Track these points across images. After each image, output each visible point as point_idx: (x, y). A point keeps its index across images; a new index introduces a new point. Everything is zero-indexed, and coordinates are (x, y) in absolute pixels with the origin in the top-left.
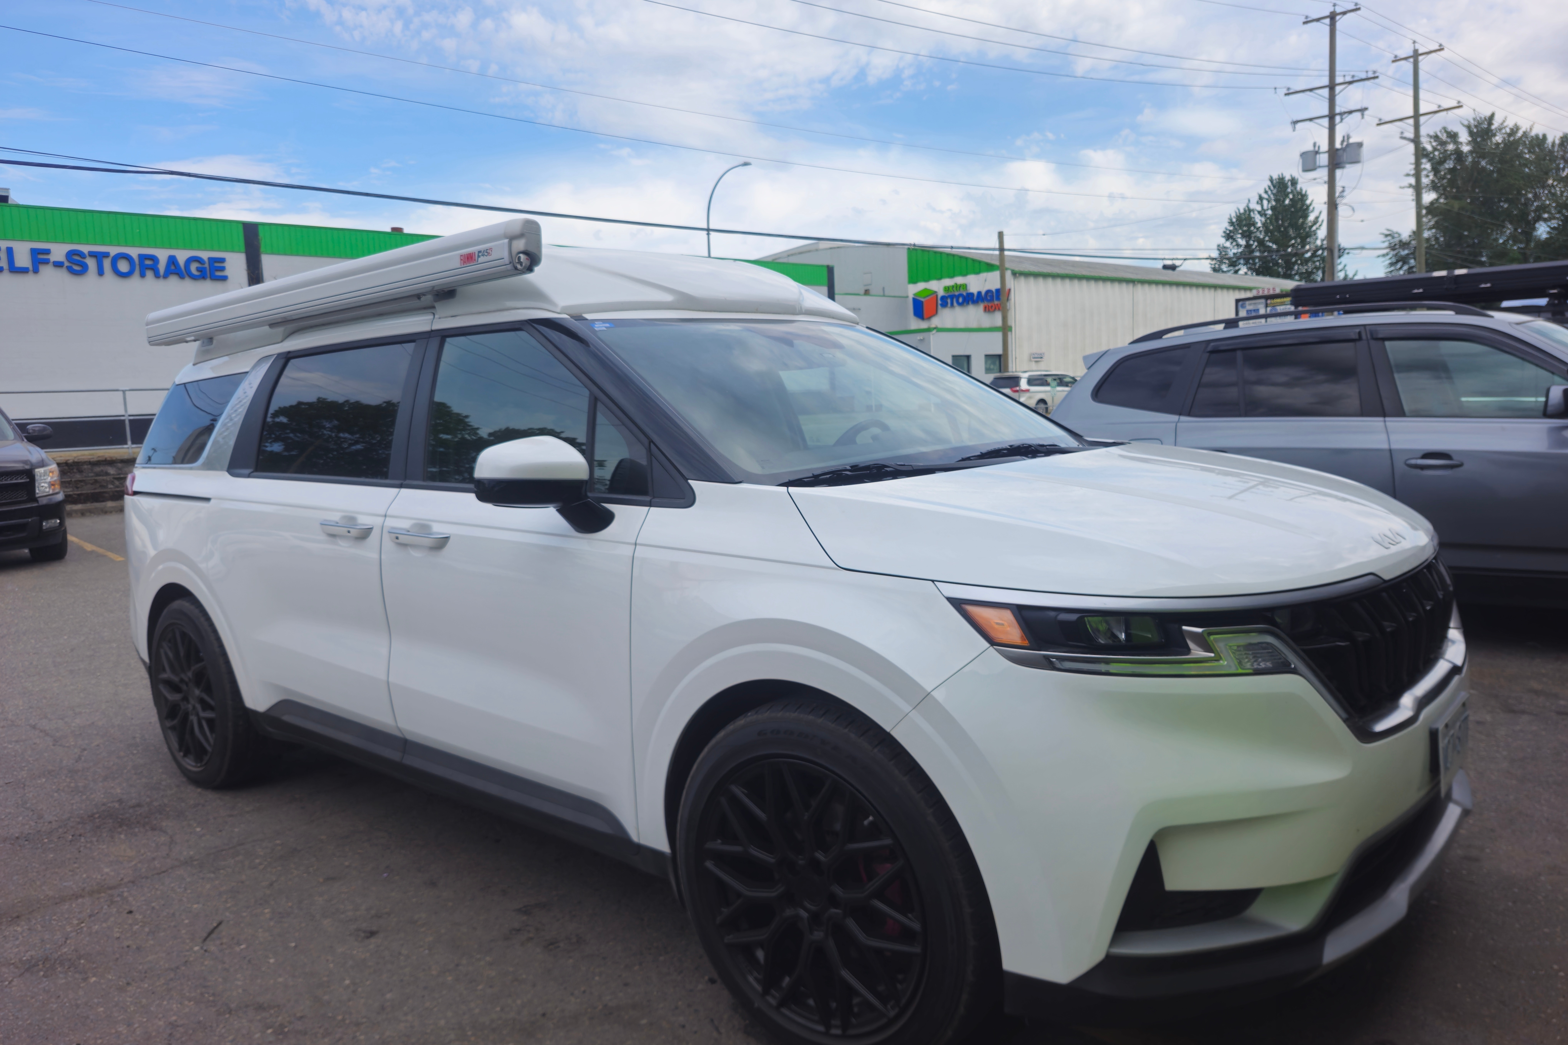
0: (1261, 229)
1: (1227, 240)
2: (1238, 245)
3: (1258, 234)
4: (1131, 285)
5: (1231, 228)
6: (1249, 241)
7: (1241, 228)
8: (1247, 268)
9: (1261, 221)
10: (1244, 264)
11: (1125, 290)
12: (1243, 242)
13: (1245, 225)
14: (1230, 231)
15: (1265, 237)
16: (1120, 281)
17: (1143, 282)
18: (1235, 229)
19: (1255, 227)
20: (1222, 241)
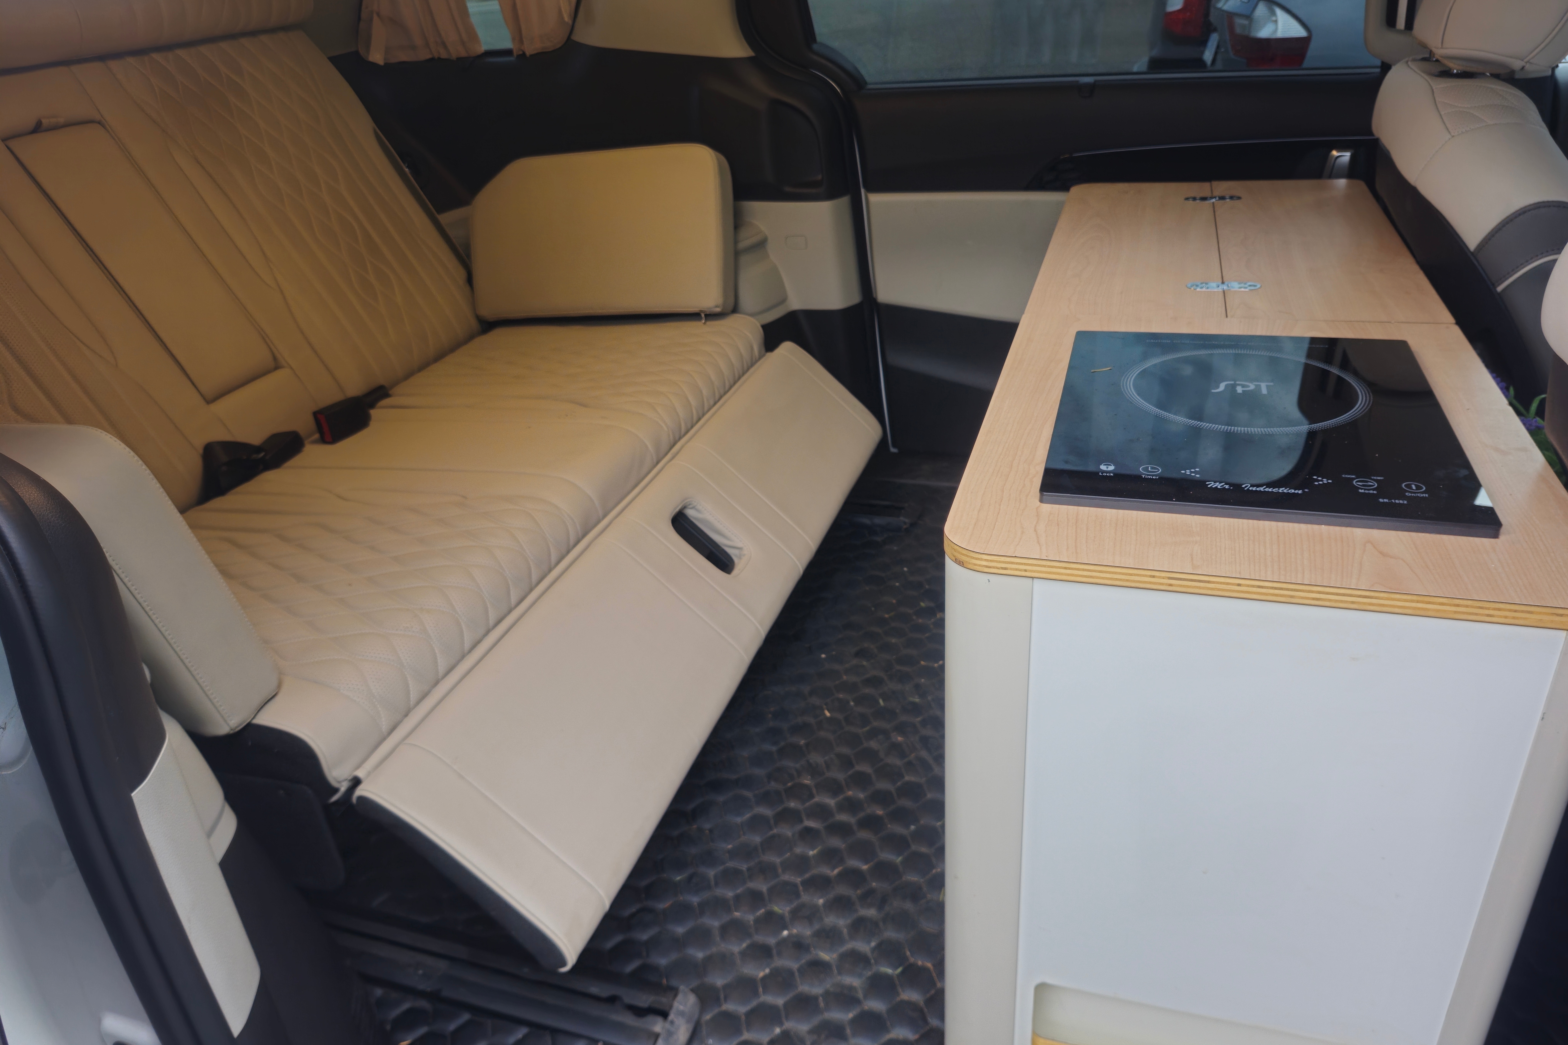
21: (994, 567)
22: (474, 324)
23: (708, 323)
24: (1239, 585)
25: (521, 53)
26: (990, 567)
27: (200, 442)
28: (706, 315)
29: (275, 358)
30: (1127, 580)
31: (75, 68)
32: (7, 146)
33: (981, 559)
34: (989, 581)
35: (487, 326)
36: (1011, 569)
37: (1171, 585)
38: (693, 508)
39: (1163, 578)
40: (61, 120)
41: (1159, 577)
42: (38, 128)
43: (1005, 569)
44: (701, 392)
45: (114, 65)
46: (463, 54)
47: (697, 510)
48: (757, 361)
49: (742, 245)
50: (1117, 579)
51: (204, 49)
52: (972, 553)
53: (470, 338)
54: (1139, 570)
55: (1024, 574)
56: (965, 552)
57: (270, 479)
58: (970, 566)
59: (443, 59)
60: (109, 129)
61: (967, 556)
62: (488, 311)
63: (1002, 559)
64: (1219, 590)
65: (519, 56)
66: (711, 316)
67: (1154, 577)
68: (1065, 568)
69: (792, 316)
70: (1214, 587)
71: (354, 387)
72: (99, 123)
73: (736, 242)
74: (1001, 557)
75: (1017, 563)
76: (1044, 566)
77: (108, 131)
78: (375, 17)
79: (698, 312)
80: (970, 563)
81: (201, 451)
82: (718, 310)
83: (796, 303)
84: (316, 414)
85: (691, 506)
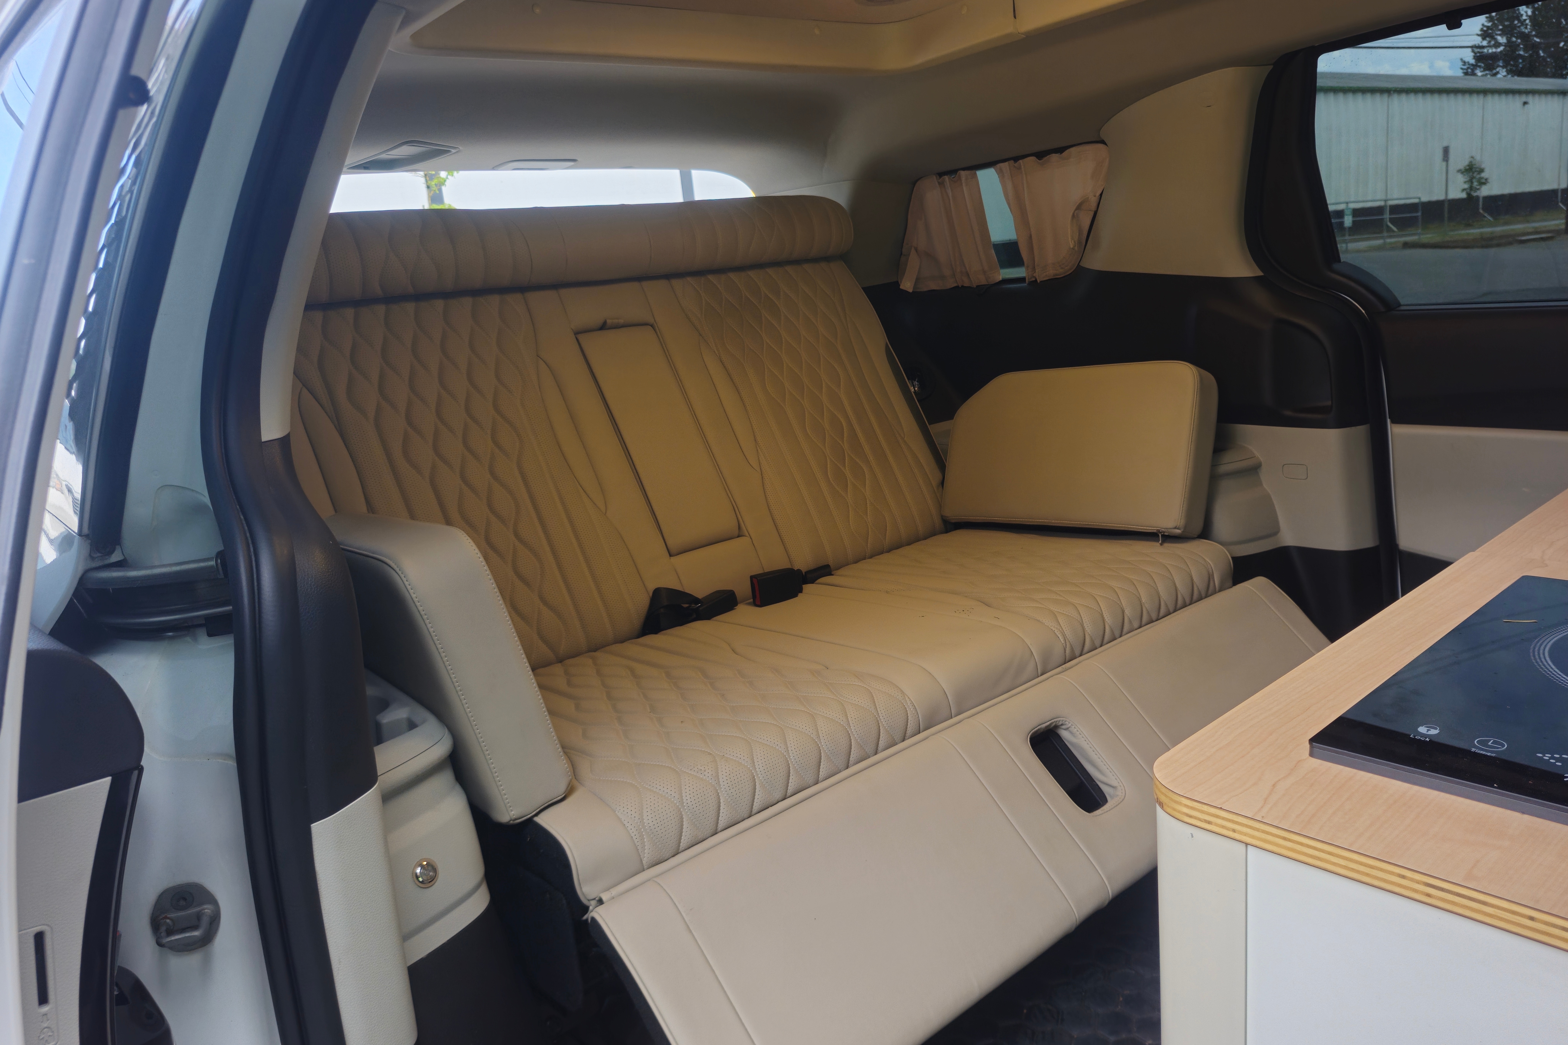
0: (1528, 21)
1: (1484, 39)
2: (1497, 45)
3: (1523, 29)
4: (1386, 96)
5: (1490, 24)
6: (1511, 38)
7: (1502, 24)
8: (1507, 71)
9: (1526, 12)
10: (1503, 67)
11: (1378, 103)
12: (1502, 40)
13: (1507, 20)
14: (1488, 27)
15: (1531, 32)
16: (1373, 91)
17: (1400, 91)
18: (1494, 24)
19: (1519, 21)
20: (1478, 41)
21: (1195, 818)
22: (938, 523)
23: (1166, 545)
24: (1532, 919)
25: (1034, 279)
26: (1191, 816)
27: (652, 587)
28: (1163, 536)
29: (739, 527)
30: (1368, 875)
31: (646, 284)
32: (576, 338)
33: (1180, 803)
34: (1192, 836)
35: (951, 526)
36: (1217, 825)
37: (1429, 895)
38: (1066, 729)
39: (1418, 882)
40: (621, 321)
41: (1412, 880)
42: (603, 327)
43: (1209, 823)
44: (1123, 612)
45: (677, 283)
46: (983, 281)
47: (1071, 733)
48: (1215, 592)
49: (1223, 469)
50: (1353, 870)
51: (752, 273)
52: (1170, 793)
53: (932, 534)
54: (1382, 863)
55: (1231, 834)
56: (1164, 790)
57: (698, 629)
58: (1169, 810)
59: (966, 287)
60: (657, 329)
61: (1166, 796)
62: (954, 512)
63: (1205, 808)
64: (1501, 919)
65: (1031, 283)
66: (1167, 538)
67: (1403, 877)
68: (1285, 839)
69: (1284, 552)
70: (1493, 913)
71: (803, 561)
72: (652, 326)
73: (1214, 465)
74: (1203, 806)
75: (1223, 819)
76: (1258, 830)
77: (656, 332)
78: (913, 251)
79: (1155, 531)
80: (1168, 806)
81: (651, 594)
82: (1178, 531)
83: (1289, 538)
84: (752, 577)
85: (1064, 727)
